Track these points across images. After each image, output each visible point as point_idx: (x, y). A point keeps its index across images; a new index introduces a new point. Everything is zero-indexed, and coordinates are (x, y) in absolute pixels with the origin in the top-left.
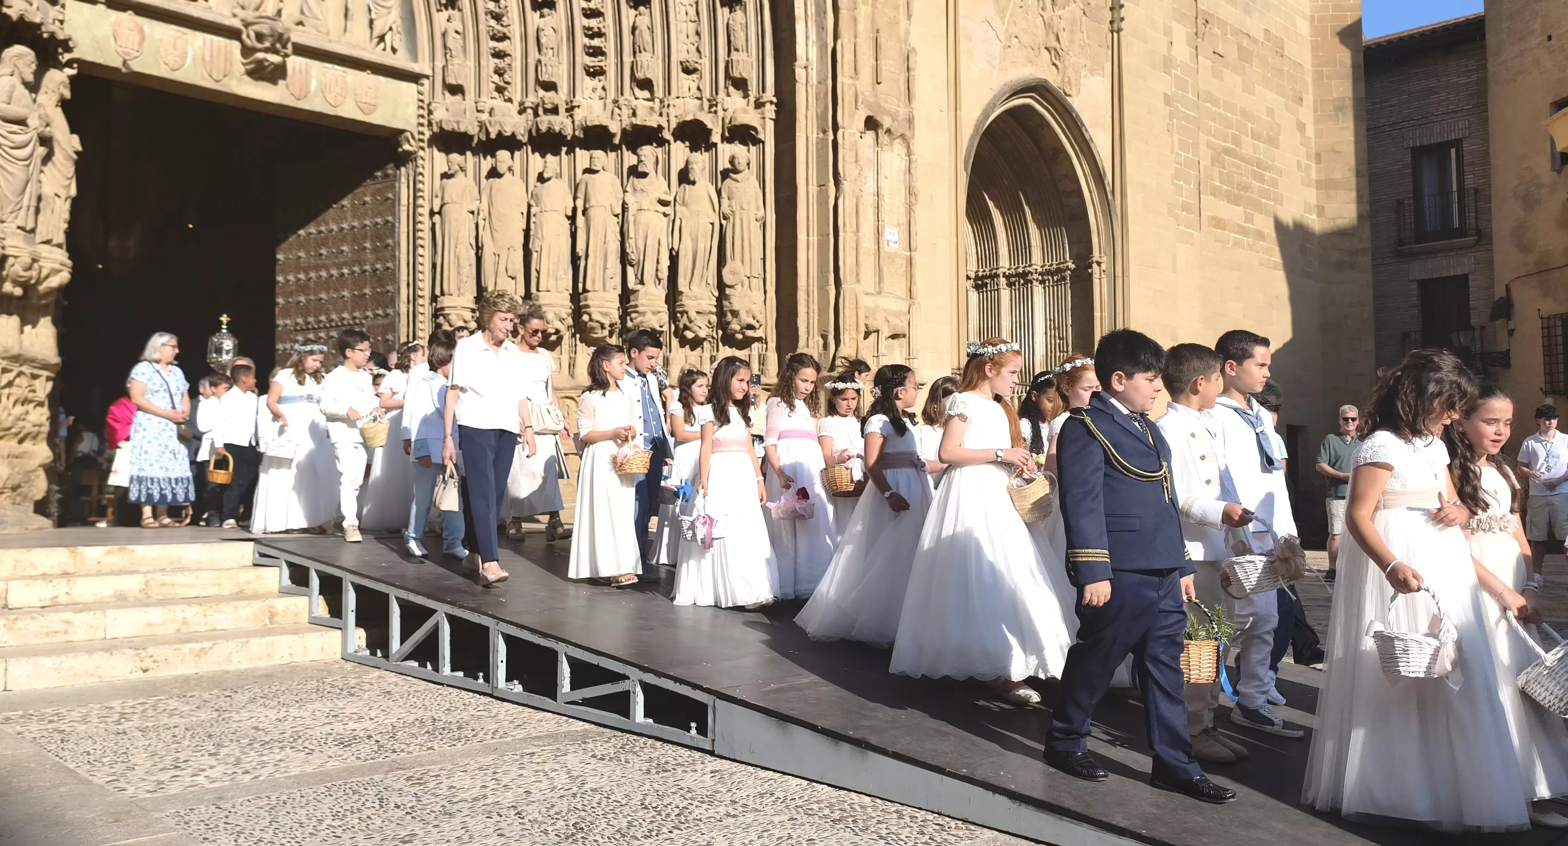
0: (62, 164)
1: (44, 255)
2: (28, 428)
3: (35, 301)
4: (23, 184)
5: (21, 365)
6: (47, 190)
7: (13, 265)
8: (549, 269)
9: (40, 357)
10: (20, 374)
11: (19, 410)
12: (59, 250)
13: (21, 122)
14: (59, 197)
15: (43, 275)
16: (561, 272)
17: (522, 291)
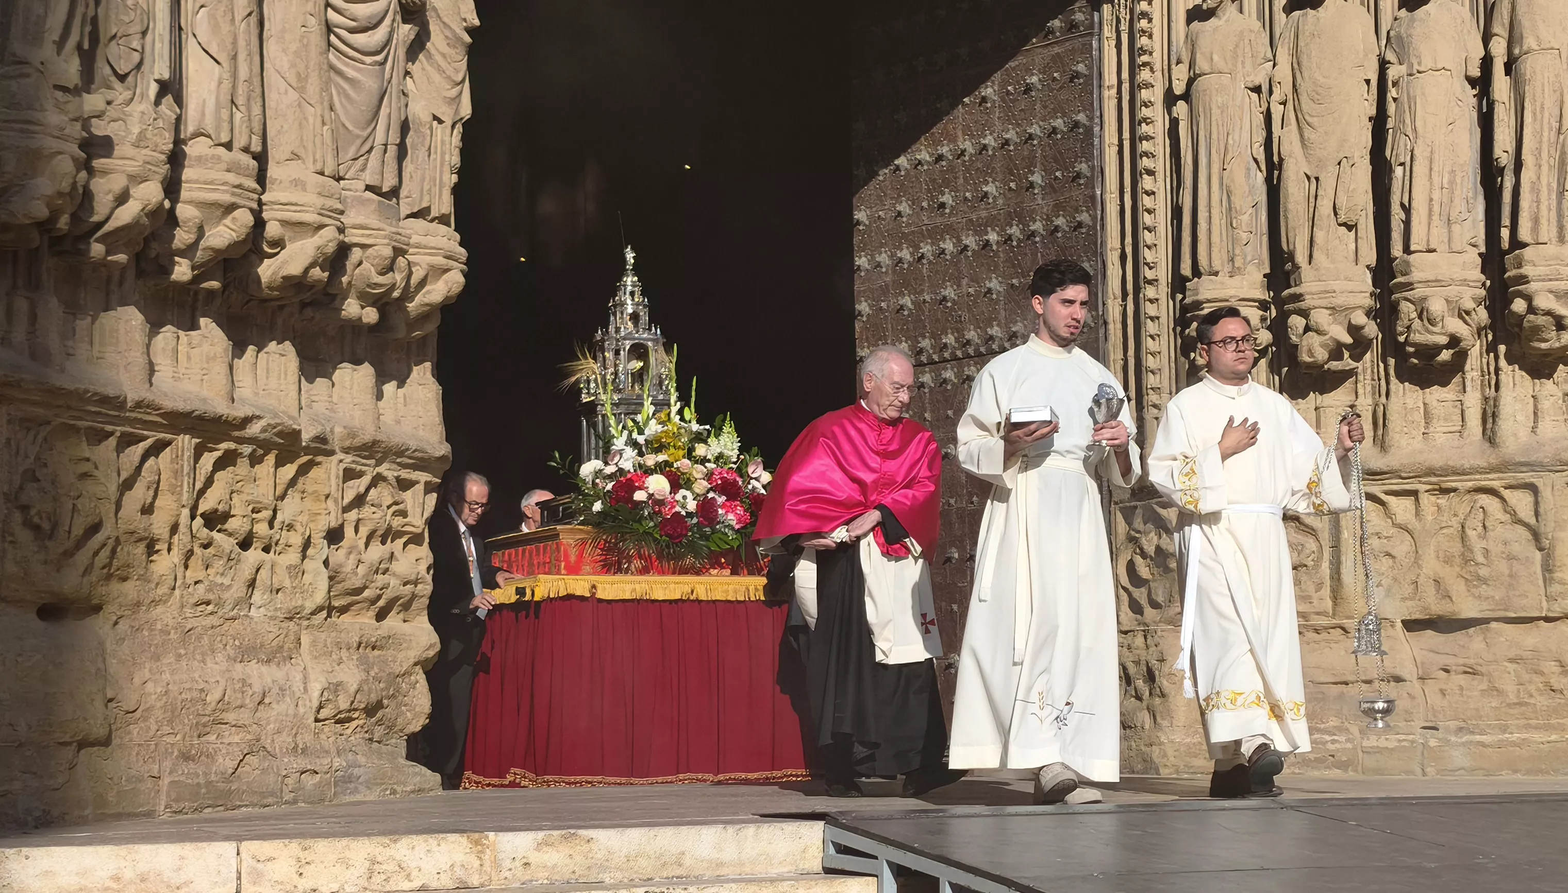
0: (444, 55)
1: (415, 239)
2: (395, 587)
3: (401, 334)
4: (375, 101)
5: (379, 463)
6: (419, 110)
7: (360, 263)
8: (1431, 200)
9: (413, 445)
10: (378, 480)
11: (377, 551)
12: (443, 228)
14: (440, 122)
15: (414, 280)
16: (1459, 205)
17: (1370, 255)
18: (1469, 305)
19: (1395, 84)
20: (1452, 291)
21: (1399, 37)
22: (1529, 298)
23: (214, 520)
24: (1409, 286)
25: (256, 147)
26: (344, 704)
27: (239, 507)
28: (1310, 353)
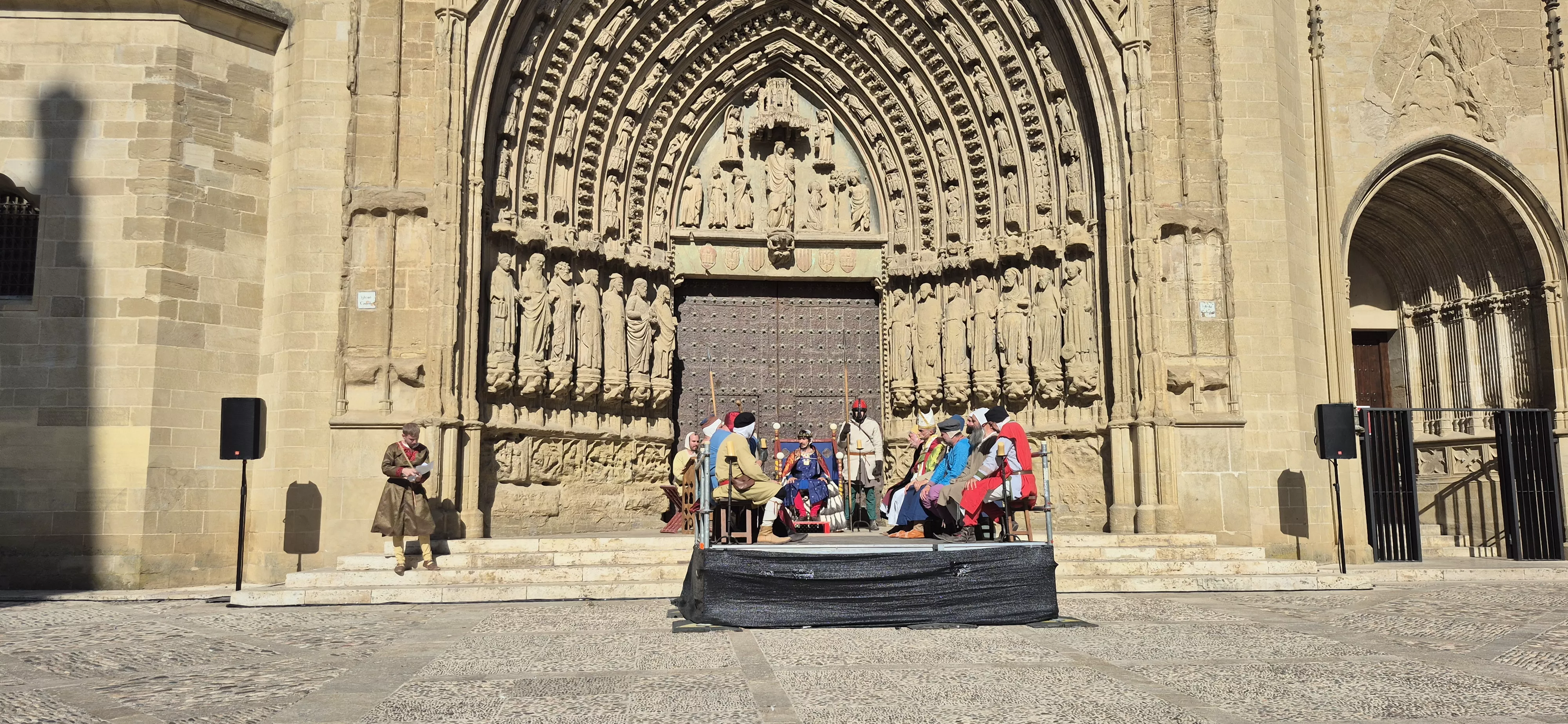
1: (655, 383)
2: (656, 474)
3: (653, 409)
5: (648, 443)
6: (658, 349)
7: (636, 392)
9: (659, 436)
10: (649, 447)
12: (666, 380)
13: (638, 319)
14: (665, 351)
15: (656, 394)
18: (963, 389)
19: (944, 324)
20: (959, 385)
21: (946, 310)
23: (594, 460)
24: (949, 386)
25: (600, 366)
26: (635, 505)
27: (602, 455)
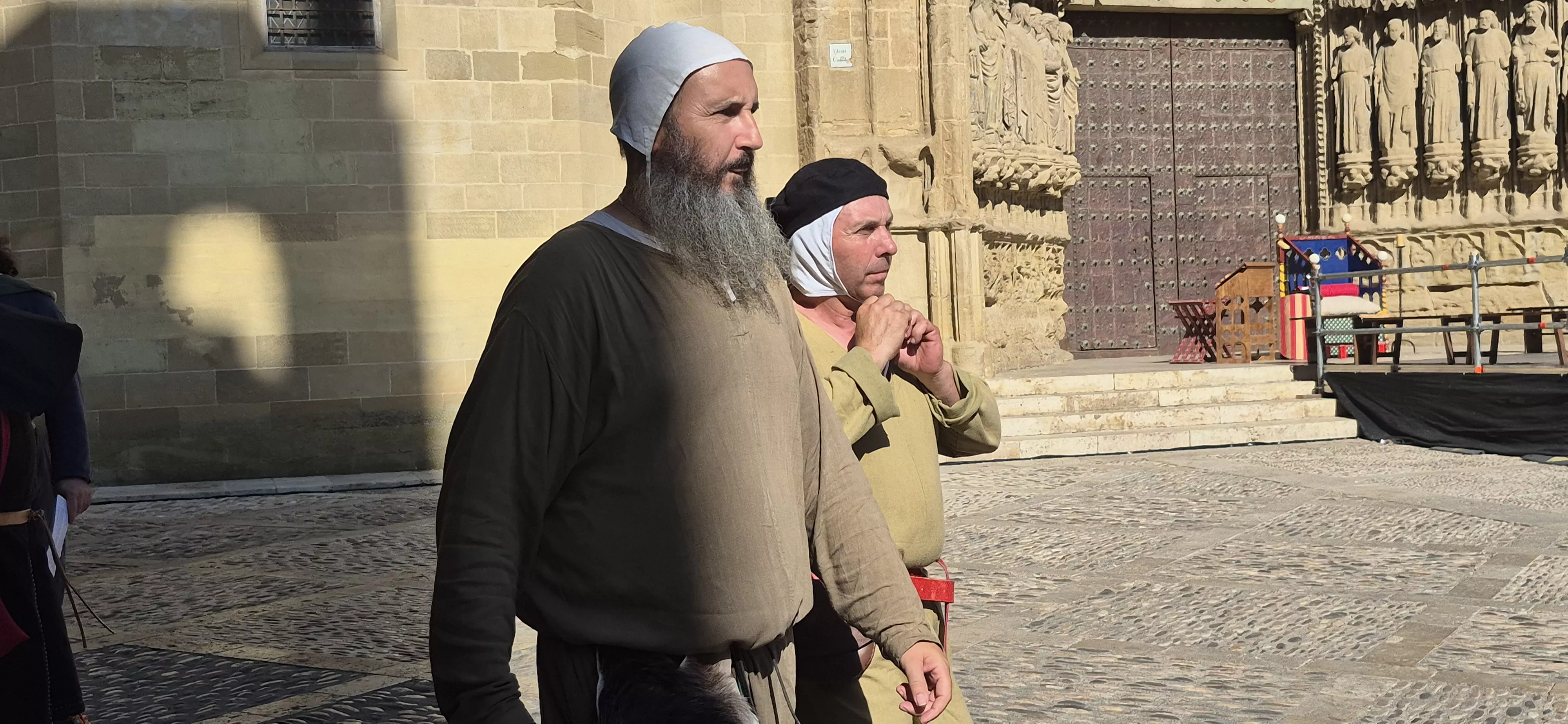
8: (1441, 122)
16: (1453, 124)
17: (1415, 144)
18: (1457, 163)
19: (1426, 75)
20: (1450, 158)
21: (1428, 56)
22: (1481, 161)
24: (1433, 156)
28: (1391, 183)
